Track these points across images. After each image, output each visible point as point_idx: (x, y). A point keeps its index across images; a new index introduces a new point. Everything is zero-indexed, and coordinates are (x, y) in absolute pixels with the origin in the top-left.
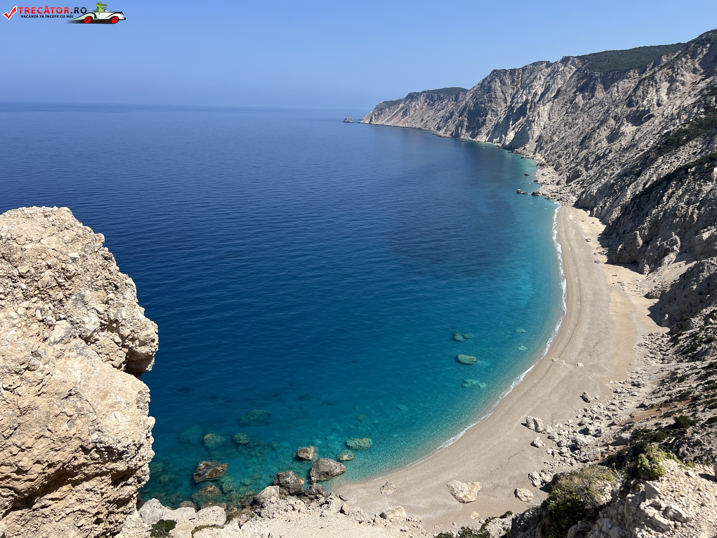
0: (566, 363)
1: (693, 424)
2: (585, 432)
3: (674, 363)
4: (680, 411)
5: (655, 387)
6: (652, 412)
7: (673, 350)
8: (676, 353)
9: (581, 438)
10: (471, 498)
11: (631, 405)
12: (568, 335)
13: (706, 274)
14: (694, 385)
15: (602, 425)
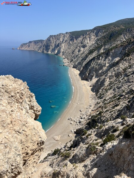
0: (76, 104)
1: (103, 112)
2: (82, 118)
4: (100, 110)
5: (94, 106)
6: (94, 111)
9: (81, 120)
10: (59, 139)
11: (90, 111)
14: (102, 104)
15: (85, 116)
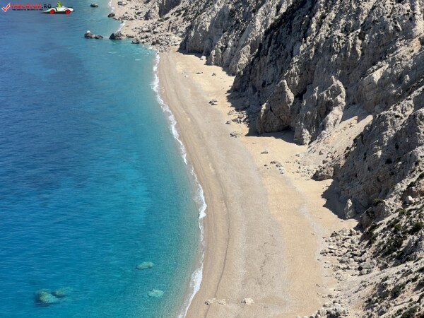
0: (227, 302)
3: (376, 271)
7: (370, 252)
8: (375, 255)
12: (220, 258)
13: (390, 132)
